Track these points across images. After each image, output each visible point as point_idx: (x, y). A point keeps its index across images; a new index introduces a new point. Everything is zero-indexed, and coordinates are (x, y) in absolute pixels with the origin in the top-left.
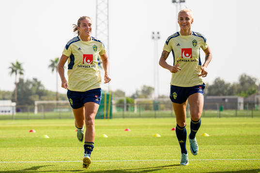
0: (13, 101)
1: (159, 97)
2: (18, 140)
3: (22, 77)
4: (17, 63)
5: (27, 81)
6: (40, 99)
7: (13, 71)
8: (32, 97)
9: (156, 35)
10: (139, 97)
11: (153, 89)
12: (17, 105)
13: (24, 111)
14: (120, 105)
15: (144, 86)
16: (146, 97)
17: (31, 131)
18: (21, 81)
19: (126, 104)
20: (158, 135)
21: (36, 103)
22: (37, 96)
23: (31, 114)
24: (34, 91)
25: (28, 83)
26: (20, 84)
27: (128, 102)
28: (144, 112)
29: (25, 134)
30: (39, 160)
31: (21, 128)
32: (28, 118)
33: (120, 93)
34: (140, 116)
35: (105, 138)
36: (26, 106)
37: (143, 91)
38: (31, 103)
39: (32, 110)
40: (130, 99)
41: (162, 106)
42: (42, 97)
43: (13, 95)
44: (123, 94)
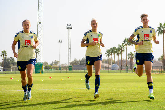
0: (2, 66)
1: (61, 65)
2: (6, 82)
3: (6, 57)
4: (4, 51)
5: (8, 58)
6: (13, 66)
7: (2, 54)
8: (10, 65)
9: (60, 41)
10: (53, 65)
11: (59, 62)
12: (4, 68)
13: (6, 71)
14: (46, 68)
15: (55, 60)
16: (56, 65)
17: (11, 78)
18: (5, 58)
19: (48, 68)
20: (63, 80)
21: (12, 67)
22: (12, 65)
23: (10, 72)
24: (11, 63)
25: (8, 59)
26: (5, 60)
27: (49, 67)
28: (56, 71)
29: (9, 79)
30: (17, 90)
31: (7, 77)
32: (9, 73)
33: (46, 63)
34: (54, 72)
35: (42, 81)
36: (7, 68)
37: (55, 63)
38: (10, 67)
39: (10, 70)
40: (50, 66)
41: (62, 68)
42: (14, 65)
43: (2, 64)
44: (47, 63)
